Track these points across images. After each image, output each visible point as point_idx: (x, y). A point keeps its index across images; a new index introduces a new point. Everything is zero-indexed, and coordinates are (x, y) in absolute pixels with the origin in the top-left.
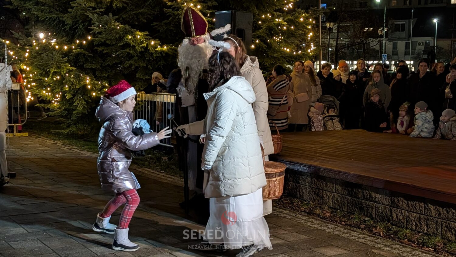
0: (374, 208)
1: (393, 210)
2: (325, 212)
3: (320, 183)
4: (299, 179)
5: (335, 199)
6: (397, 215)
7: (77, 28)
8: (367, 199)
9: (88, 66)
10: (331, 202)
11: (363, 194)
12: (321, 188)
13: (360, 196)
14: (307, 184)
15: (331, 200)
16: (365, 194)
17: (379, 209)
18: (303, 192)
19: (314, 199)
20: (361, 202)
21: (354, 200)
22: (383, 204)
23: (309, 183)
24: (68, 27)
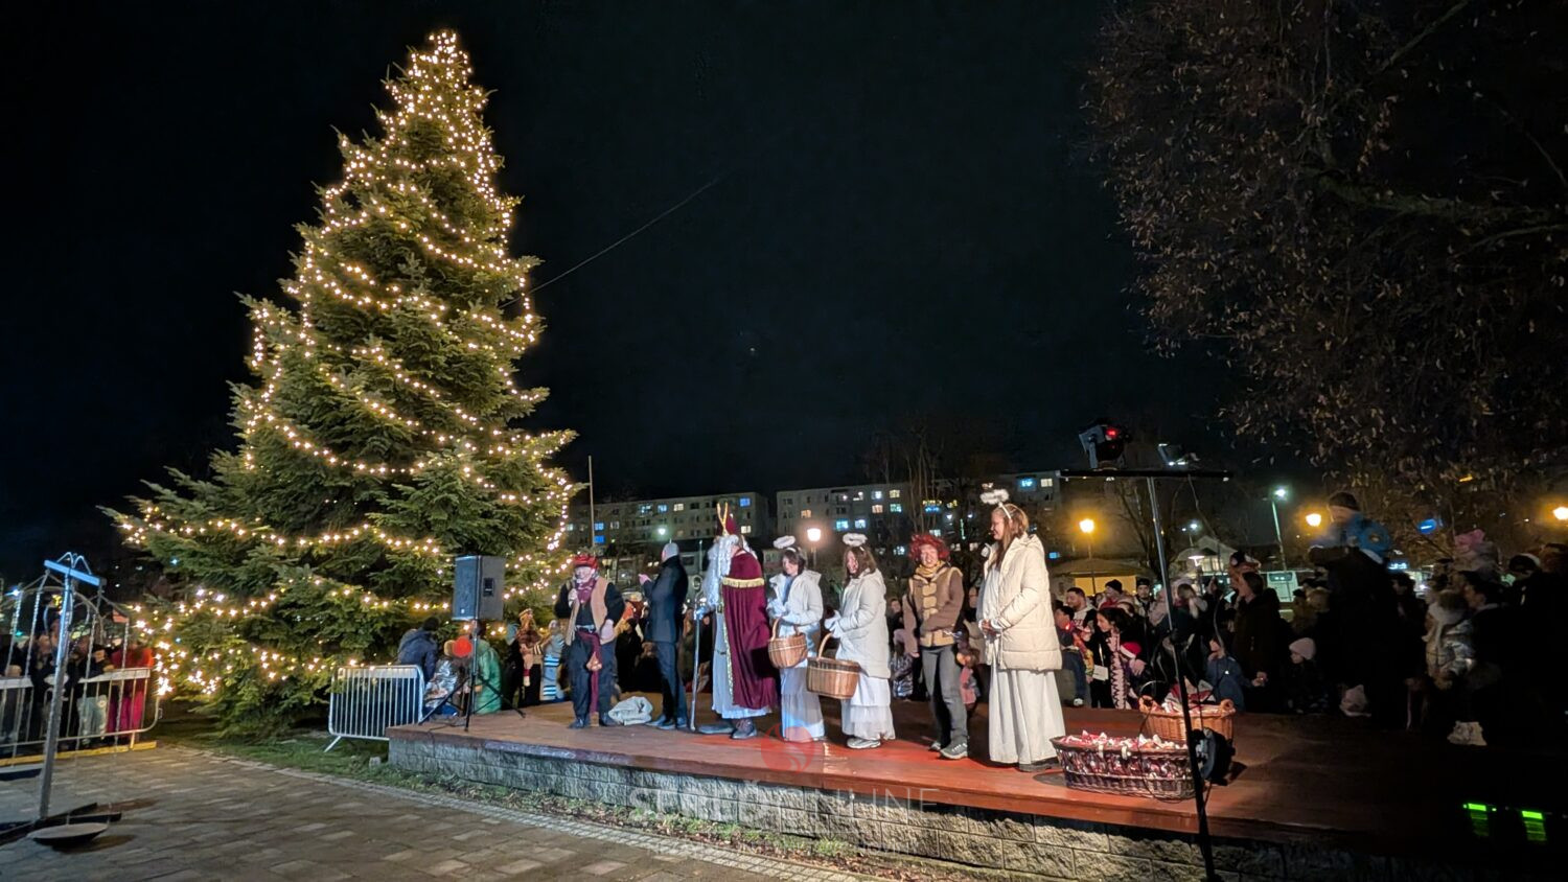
7: (254, 585)
9: (266, 636)
24: (241, 584)
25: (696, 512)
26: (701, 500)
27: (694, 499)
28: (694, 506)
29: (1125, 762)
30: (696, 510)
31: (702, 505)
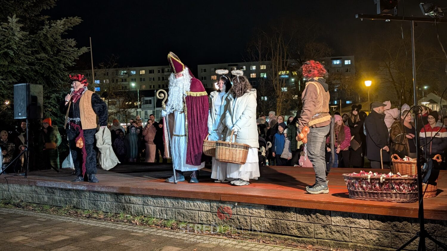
0: (133, 208)
1: (145, 208)
2: (100, 215)
3: (95, 196)
4: (81, 196)
5: (107, 206)
6: (147, 210)
8: (127, 203)
10: (104, 208)
11: (125, 200)
12: (96, 200)
13: (123, 201)
14: (87, 198)
15: (104, 207)
16: (126, 200)
17: (136, 208)
18: (84, 204)
19: (92, 208)
20: (124, 205)
21: (119, 204)
22: (138, 204)
23: (88, 197)
25: (152, 75)
26: (155, 68)
27: (151, 68)
28: (151, 72)
29: (381, 184)
30: (152, 74)
31: (156, 71)
